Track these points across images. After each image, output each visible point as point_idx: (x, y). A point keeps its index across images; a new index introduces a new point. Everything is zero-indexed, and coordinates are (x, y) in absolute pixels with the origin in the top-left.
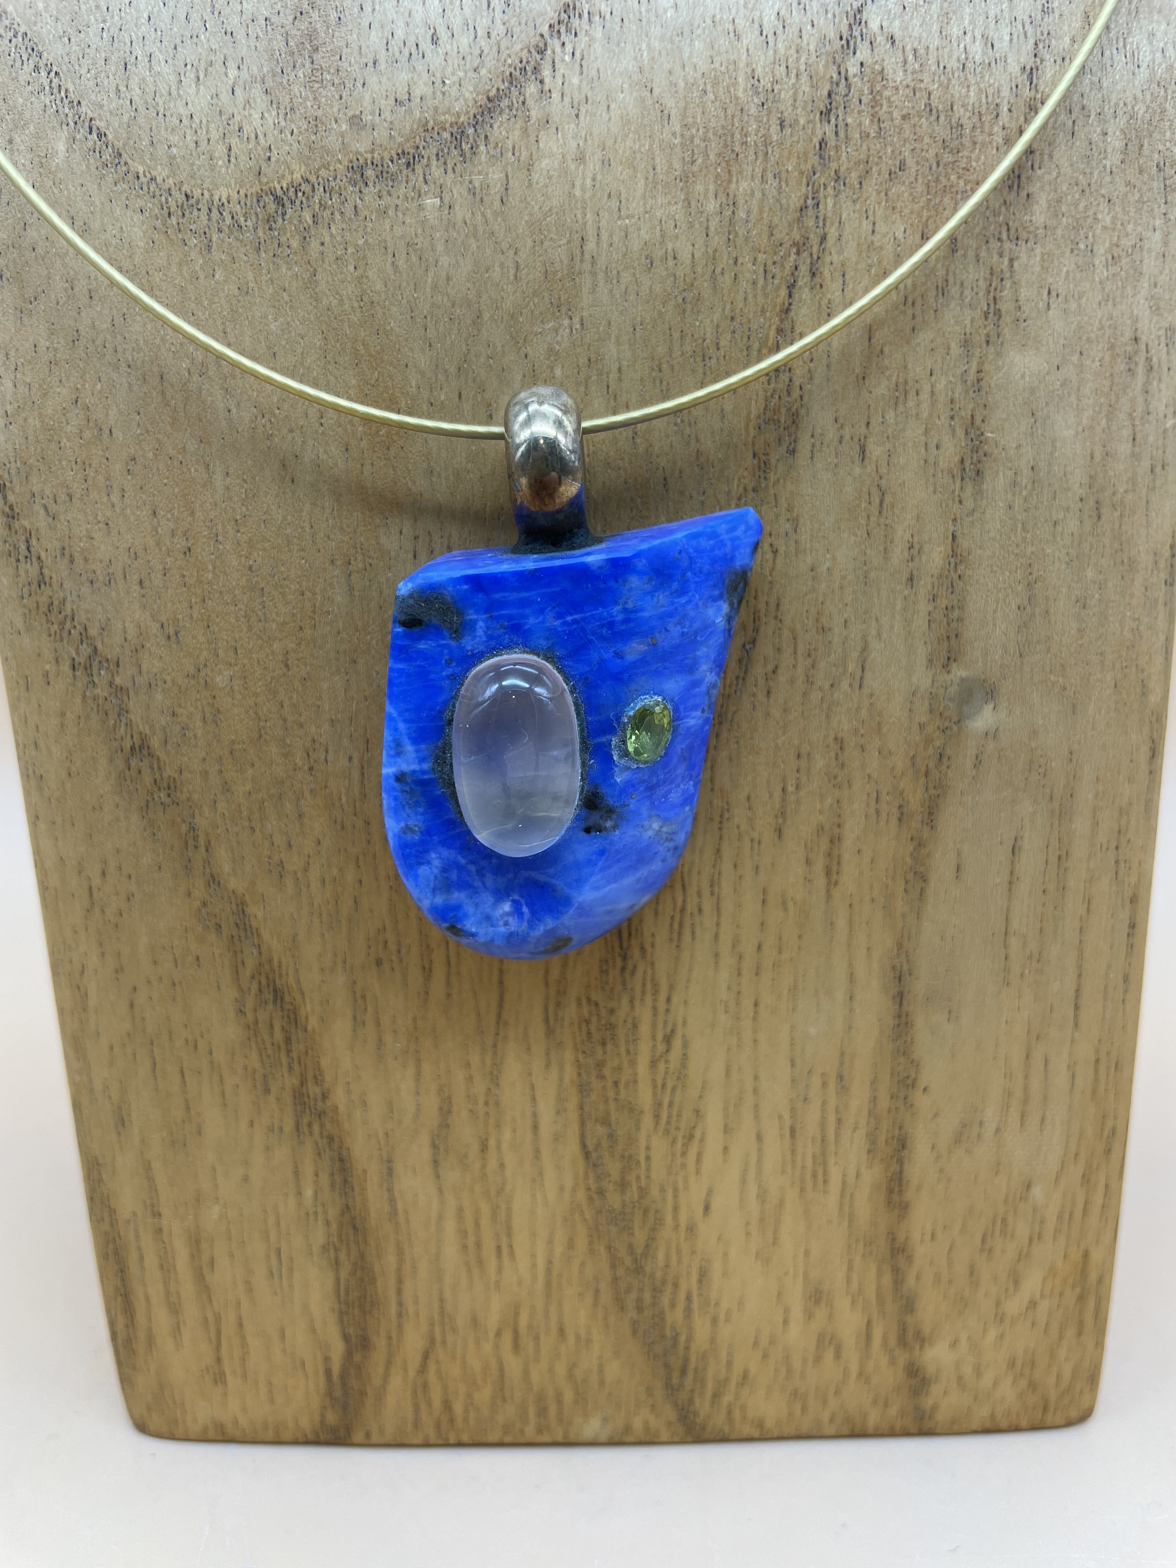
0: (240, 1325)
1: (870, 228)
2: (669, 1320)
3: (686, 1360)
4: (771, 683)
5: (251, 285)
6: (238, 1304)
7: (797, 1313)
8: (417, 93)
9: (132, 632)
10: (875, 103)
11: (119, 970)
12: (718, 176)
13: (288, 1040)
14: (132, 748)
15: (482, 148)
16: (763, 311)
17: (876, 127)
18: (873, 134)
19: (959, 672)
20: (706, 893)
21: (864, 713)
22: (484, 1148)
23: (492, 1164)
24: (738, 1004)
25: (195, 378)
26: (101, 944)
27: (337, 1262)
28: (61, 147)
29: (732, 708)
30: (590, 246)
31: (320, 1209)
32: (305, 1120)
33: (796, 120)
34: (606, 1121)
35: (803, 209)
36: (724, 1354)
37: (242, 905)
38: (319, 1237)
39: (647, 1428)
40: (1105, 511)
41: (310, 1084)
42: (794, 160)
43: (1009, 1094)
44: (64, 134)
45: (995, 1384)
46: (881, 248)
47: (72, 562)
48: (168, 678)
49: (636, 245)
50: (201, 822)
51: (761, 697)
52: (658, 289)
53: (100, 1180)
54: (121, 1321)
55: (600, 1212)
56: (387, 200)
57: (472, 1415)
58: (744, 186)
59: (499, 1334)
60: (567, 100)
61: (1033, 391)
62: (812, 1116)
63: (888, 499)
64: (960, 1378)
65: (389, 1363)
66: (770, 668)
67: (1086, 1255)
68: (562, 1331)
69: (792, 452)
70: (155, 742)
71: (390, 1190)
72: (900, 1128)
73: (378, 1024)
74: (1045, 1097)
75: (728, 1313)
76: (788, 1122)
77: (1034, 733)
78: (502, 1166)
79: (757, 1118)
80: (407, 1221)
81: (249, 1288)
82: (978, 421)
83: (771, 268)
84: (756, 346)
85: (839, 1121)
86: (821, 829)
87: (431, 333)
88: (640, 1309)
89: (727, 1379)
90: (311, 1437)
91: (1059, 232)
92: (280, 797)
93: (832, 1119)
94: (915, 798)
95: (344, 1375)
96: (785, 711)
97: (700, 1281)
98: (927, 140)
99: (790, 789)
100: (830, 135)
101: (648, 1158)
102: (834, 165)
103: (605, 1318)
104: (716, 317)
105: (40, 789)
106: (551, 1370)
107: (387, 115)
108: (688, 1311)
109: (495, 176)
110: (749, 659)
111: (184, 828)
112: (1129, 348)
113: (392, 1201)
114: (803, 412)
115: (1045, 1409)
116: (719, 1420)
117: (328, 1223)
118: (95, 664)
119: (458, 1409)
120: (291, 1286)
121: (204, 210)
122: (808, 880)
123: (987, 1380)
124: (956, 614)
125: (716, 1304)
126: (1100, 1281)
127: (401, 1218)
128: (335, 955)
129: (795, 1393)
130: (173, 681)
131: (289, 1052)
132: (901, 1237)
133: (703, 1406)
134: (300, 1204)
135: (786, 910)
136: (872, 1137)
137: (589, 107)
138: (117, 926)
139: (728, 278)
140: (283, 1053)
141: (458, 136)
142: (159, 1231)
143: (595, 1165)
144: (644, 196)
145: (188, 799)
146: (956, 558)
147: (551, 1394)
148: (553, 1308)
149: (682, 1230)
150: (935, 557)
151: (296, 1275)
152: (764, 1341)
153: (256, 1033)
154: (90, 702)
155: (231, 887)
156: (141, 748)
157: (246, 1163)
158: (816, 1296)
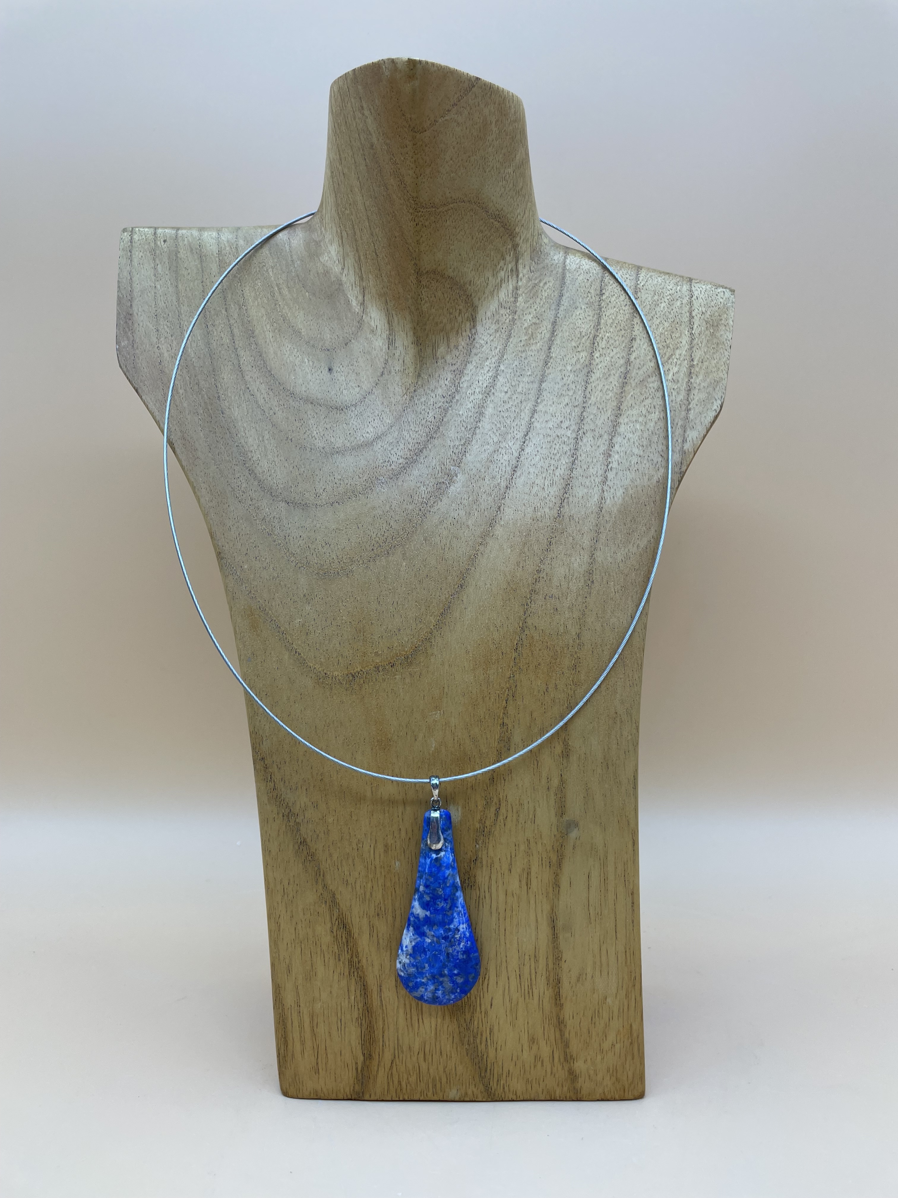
0: (326, 1050)
1: (530, 683)
2: (480, 1049)
3: (487, 1066)
4: (506, 822)
5: (344, 701)
6: (326, 1041)
7: (526, 1047)
8: (394, 646)
10: (531, 646)
11: (292, 917)
12: (484, 669)
13: (347, 941)
14: (301, 842)
15: (414, 662)
16: (499, 708)
17: (531, 653)
18: (530, 655)
19: (566, 818)
20: (487, 892)
21: (536, 831)
24: (499, 930)
25: (326, 728)
26: (286, 907)
27: (361, 1024)
28: (286, 657)
29: (493, 830)
30: (446, 690)
31: (356, 1004)
32: (352, 971)
33: (507, 652)
35: (510, 678)
36: (501, 1063)
37: (334, 894)
38: (355, 1015)
39: (473, 1094)
40: (610, 767)
41: (354, 956)
42: (507, 663)
43: (595, 963)
45: (603, 1078)
47: (285, 782)
48: (313, 820)
49: (459, 689)
50: (322, 867)
51: (502, 826)
53: (280, 993)
54: (282, 1049)
56: (385, 676)
57: (408, 1087)
59: (418, 1053)
60: (439, 647)
62: (526, 970)
63: (540, 761)
64: (589, 1077)
65: (379, 1065)
66: (505, 816)
67: (631, 1026)
68: (441, 1053)
69: (509, 749)
70: (308, 840)
71: (381, 997)
72: (558, 975)
73: (378, 935)
74: (608, 965)
75: (501, 1046)
76: (518, 973)
77: (592, 838)
79: (507, 971)
81: (330, 1034)
82: (567, 739)
83: (501, 695)
84: (496, 718)
85: (536, 972)
86: (523, 869)
87: (398, 715)
88: (469, 1045)
89: (502, 1074)
90: (350, 1097)
92: (348, 858)
93: (533, 971)
94: (554, 859)
95: (362, 1070)
96: (510, 831)
97: (490, 1034)
98: (547, 656)
99: (513, 856)
100: (517, 656)
102: (519, 665)
103: (457, 1048)
104: (484, 710)
105: (269, 855)
106: (437, 1069)
107: (386, 652)
108: (486, 1045)
109: (418, 670)
110: (498, 814)
111: (316, 868)
112: (614, 716)
113: (381, 1001)
114: (512, 737)
115: (624, 1090)
116: (500, 1091)
117: (359, 1009)
118: (290, 815)
119: (404, 1084)
120: (345, 1033)
121: (331, 678)
122: (520, 887)
123: (600, 1077)
124: (563, 800)
125: (497, 1043)
126: (638, 1038)
127: (384, 1007)
128: (364, 912)
129: (527, 1081)
130: (315, 821)
131: (347, 946)
132: (561, 1017)
133: (493, 1084)
134: (349, 1002)
135: (514, 897)
136: (548, 979)
137: (445, 650)
138: (292, 901)
139: (488, 698)
140: (345, 946)
141: (407, 658)
142: (299, 1012)
144: (462, 675)
145: (318, 859)
146: (562, 782)
147: (438, 1078)
148: (438, 1044)
149: (483, 1013)
150: (555, 782)
151: (347, 1029)
152: (515, 1058)
153: (337, 938)
154: (288, 827)
155: (330, 889)
156: (304, 842)
157: (331, 986)
158: (533, 1040)
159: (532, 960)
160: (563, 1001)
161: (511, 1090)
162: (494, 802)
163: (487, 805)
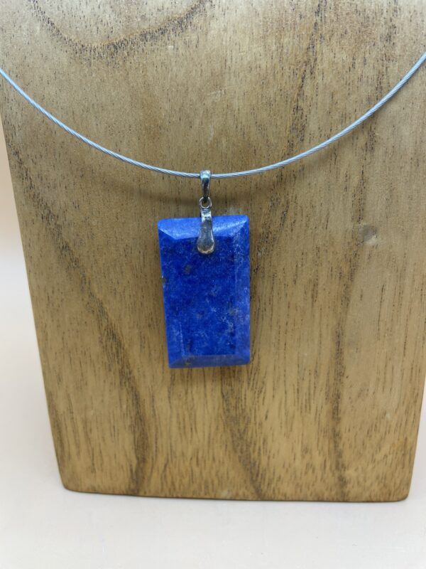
0: (101, 452)
1: (333, 55)
2: (252, 456)
3: (258, 471)
4: (293, 227)
5: (105, 78)
6: (100, 445)
7: (299, 455)
8: (166, 6)
9: (63, 206)
10: (336, 9)
11: (59, 326)
12: (276, 36)
13: (117, 352)
14: (63, 247)
15: (189, 27)
16: (292, 87)
17: (336, 18)
18: (335, 20)
19: (363, 223)
20: (267, 304)
21: (327, 238)
22: (186, 393)
23: (190, 398)
24: (279, 343)
25: (85, 113)
26: (52, 317)
27: (134, 431)
28: (38, 28)
29: (279, 236)
30: (228, 63)
31: (128, 413)
32: (123, 381)
33: (306, 16)
34: (230, 385)
35: (308, 48)
36: (272, 470)
37: (101, 304)
38: (128, 422)
39: (244, 495)
40: (421, 164)
41: (125, 367)
42: (305, 30)
43: (378, 379)
44: (39, 24)
45: (371, 485)
46: (337, 63)
47: (42, 179)
48: (75, 222)
49: (245, 63)
50: (87, 274)
51: (289, 232)
52: (253, 79)
54: (59, 449)
55: (228, 417)
56: (154, 47)
57: (182, 487)
58: (286, 40)
59: (191, 459)
60: (221, 8)
61: (394, 117)
62: (305, 384)
63: (338, 158)
64: (358, 482)
65: (152, 468)
66: (293, 220)
67: (406, 439)
68: (214, 459)
69: (303, 140)
70: (71, 245)
71: (153, 407)
72: (338, 391)
73: (149, 347)
74: (392, 381)
75: (274, 455)
76: (296, 387)
77: (392, 246)
78: (193, 399)
79: (285, 385)
80: (159, 418)
81: (104, 440)
82: (373, 128)
83: (296, 71)
84: (290, 100)
85: (315, 387)
86: (310, 281)
87: (170, 96)
88: (242, 452)
89: (273, 479)
90: (125, 493)
91: (405, 57)
92: (115, 265)
93: (312, 386)
94: (346, 270)
95: (137, 471)
96: (298, 237)
97: (264, 443)
98: (355, 23)
99: (300, 266)
100: (319, 21)
101: (245, 399)
102: (320, 32)
103: (229, 455)
104: (275, 90)
105: (31, 261)
106: (210, 473)
107: (154, 15)
108: (259, 453)
109: (194, 37)
110: (285, 218)
111: (81, 276)
113: (154, 410)
114: (306, 125)
115: (390, 495)
116: (270, 493)
117: (131, 418)
118: (50, 217)
119: (177, 485)
120: (118, 439)
121: (89, 51)
122: (305, 299)
123: (368, 483)
124: (363, 201)
125: (270, 452)
126: (411, 449)
127: (157, 417)
128: (134, 322)
129: (297, 485)
130: (77, 223)
131: (118, 356)
132: (337, 430)
133: (264, 488)
134: (121, 411)
135: (297, 310)
136: (327, 394)
137: (228, 11)
138: (58, 310)
139: (280, 74)
140: (116, 357)
141: (181, 22)
142: (73, 418)
143: (226, 401)
144: (249, 44)
145: (83, 266)
146: (363, 180)
147: (210, 481)
148: (211, 451)
149: (257, 425)
150: (355, 180)
151: (120, 436)
152: (287, 465)
153: (106, 349)
154: (48, 230)
155: (98, 297)
156: (66, 247)
157: (103, 396)
158: (306, 450)
159: (312, 375)
160: (339, 416)
161: (281, 491)
162: (281, 203)
163: (274, 207)
